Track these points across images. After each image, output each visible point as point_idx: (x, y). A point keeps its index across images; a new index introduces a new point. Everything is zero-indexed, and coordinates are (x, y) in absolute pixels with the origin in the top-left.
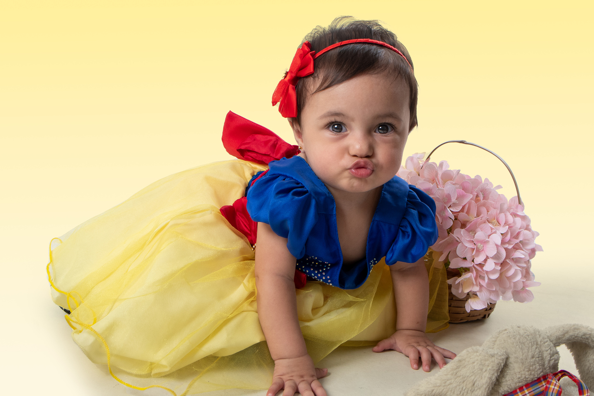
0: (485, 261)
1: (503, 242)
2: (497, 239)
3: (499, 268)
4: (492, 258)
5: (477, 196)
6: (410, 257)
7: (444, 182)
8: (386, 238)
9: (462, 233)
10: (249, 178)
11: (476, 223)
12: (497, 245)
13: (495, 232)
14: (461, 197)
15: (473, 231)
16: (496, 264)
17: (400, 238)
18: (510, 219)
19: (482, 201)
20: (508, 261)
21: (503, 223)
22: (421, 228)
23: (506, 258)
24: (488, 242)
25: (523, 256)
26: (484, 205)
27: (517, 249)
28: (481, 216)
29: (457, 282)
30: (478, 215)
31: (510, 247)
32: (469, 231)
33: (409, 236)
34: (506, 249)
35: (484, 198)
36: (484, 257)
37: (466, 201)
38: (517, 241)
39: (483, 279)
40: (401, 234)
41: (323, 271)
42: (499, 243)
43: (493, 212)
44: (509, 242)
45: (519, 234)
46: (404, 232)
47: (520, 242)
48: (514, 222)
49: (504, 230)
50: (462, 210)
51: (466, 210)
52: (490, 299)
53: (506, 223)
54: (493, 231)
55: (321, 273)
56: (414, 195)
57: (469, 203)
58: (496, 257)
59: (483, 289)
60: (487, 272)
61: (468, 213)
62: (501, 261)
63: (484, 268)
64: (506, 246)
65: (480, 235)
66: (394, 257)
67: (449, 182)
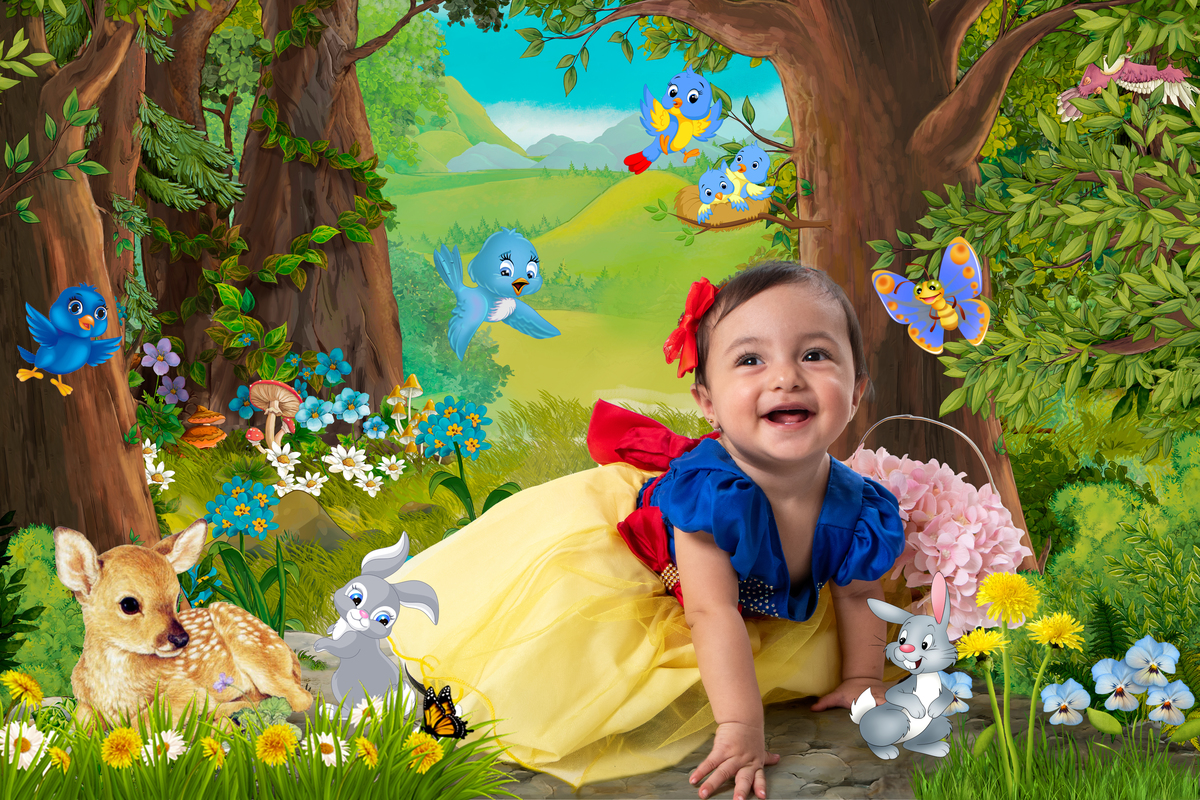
0: (955, 572)
1: (977, 546)
2: (968, 540)
3: (975, 580)
4: (964, 567)
5: (935, 487)
6: (869, 572)
7: (888, 473)
8: (838, 549)
9: (919, 537)
10: (639, 487)
11: (937, 523)
12: (969, 550)
13: (965, 532)
14: (913, 490)
15: (934, 533)
16: (970, 575)
17: (857, 548)
18: (984, 513)
19: (943, 493)
20: (985, 570)
21: (973, 520)
22: (884, 533)
23: (982, 568)
24: (956, 545)
25: (1006, 562)
26: (945, 497)
27: (996, 554)
28: (944, 512)
29: (919, 606)
30: (939, 512)
31: (987, 551)
32: (929, 534)
33: (868, 543)
34: (982, 554)
35: (945, 489)
36: (954, 568)
37: (920, 494)
38: (996, 543)
39: (955, 597)
40: (856, 541)
41: (765, 598)
42: (972, 546)
43: (958, 505)
44: (984, 545)
45: (996, 533)
46: (861, 539)
47: (1000, 543)
48: (989, 517)
49: (976, 528)
50: (917, 507)
51: (921, 507)
52: (966, 624)
53: (978, 520)
54: (962, 531)
55: (763, 601)
56: (871, 490)
57: (925, 497)
58: (970, 565)
59: (955, 611)
60: (959, 587)
61: (924, 510)
62: (976, 571)
63: (955, 582)
64: (982, 550)
65: (944, 537)
66: (849, 575)
67: (894, 471)
